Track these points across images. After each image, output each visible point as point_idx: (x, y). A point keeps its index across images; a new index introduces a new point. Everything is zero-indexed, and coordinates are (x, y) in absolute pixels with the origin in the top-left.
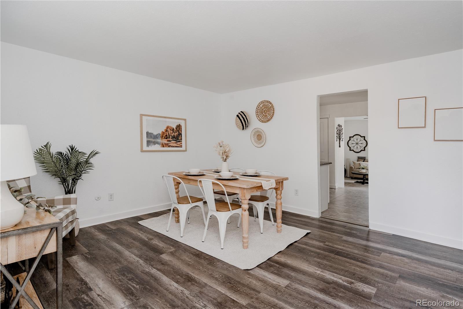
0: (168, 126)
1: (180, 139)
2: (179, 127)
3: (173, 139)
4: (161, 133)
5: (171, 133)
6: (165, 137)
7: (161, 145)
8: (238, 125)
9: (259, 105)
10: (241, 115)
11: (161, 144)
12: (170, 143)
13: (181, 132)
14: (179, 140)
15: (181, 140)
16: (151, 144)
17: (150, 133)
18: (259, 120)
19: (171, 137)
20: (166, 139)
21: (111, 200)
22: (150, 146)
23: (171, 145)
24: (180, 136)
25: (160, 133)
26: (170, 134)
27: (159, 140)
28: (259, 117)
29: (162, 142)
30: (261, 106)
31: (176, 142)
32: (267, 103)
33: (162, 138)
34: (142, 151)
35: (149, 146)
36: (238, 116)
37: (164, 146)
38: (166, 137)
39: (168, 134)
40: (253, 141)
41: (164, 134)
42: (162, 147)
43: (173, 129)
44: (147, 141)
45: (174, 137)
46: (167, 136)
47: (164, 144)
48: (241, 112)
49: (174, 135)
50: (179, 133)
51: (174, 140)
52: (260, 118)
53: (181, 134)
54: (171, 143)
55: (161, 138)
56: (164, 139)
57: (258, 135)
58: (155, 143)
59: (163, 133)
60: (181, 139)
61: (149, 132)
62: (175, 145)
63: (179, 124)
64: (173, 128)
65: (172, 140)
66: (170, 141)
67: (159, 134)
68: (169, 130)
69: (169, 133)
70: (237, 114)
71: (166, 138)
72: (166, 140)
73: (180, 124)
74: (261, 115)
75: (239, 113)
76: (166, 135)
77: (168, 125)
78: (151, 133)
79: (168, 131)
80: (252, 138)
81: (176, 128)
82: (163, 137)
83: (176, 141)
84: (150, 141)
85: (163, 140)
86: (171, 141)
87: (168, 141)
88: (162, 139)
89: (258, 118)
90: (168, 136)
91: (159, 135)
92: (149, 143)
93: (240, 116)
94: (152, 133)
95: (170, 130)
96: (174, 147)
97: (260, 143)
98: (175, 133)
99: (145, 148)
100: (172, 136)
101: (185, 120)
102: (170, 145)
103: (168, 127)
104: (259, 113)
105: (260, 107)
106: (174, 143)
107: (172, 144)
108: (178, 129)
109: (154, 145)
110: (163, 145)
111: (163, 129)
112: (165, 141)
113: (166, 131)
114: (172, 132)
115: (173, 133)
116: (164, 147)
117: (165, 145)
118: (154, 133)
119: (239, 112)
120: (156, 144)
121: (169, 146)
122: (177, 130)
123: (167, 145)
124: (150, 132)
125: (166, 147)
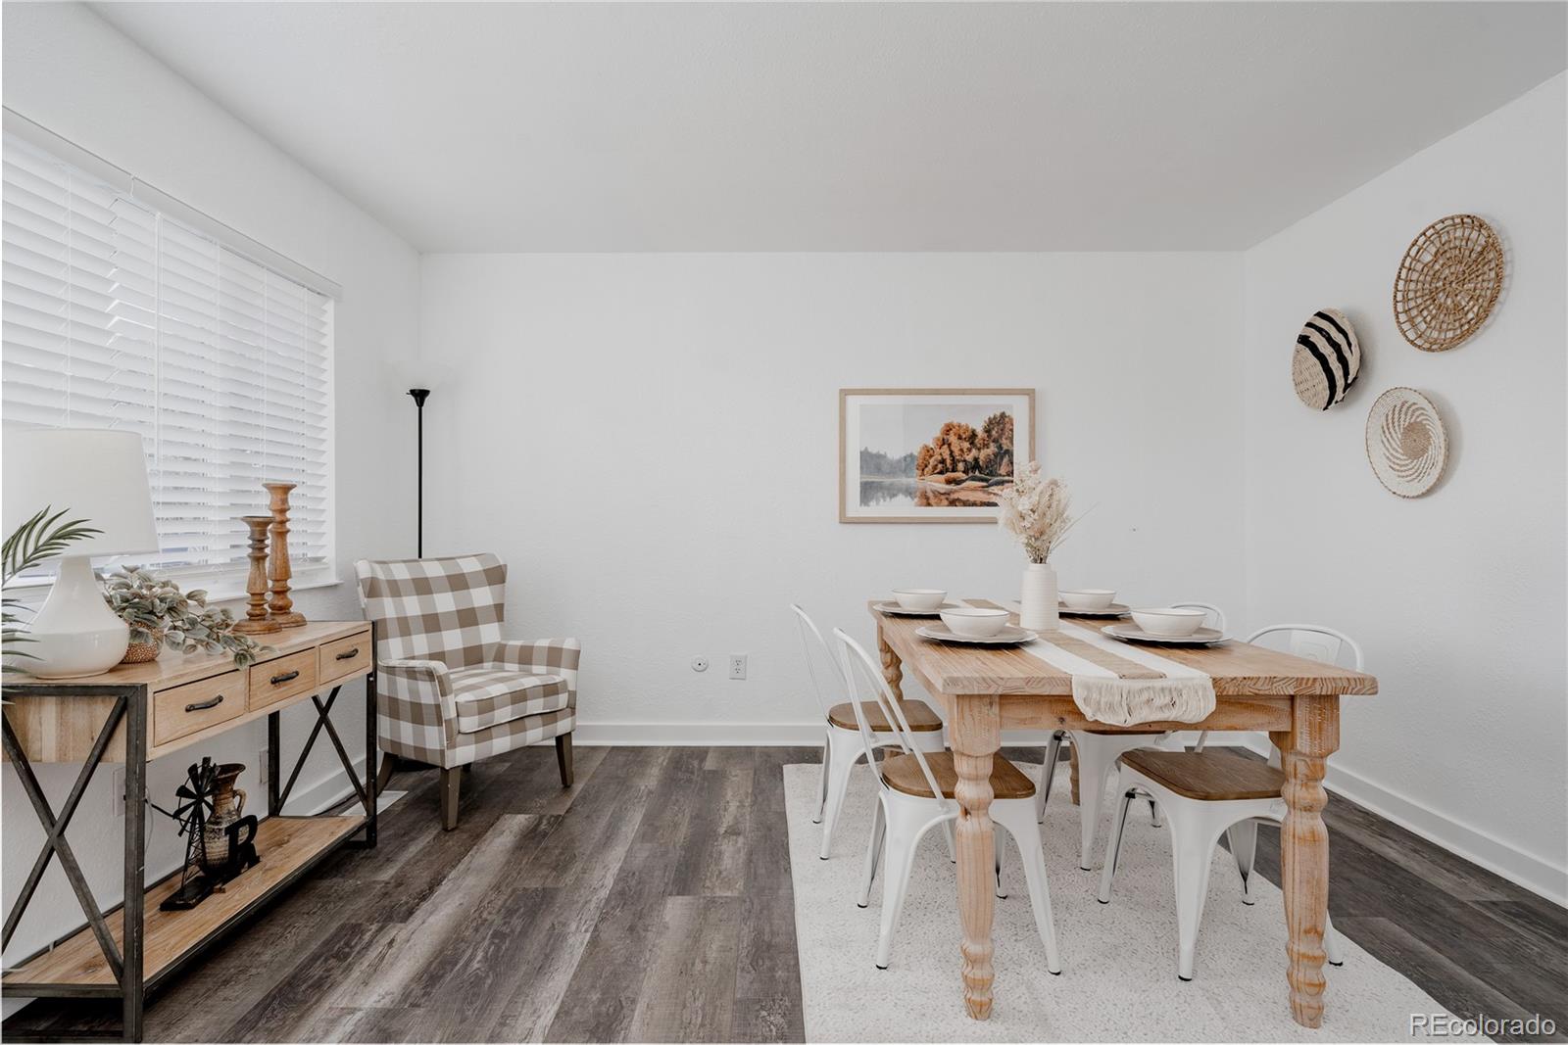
0: (947, 425)
1: (1003, 470)
2: (1000, 425)
3: (971, 474)
4: (920, 453)
5: (962, 450)
6: (935, 467)
7: (916, 500)
8: (1302, 387)
9: (1413, 253)
10: (1320, 330)
11: (918, 494)
12: (956, 491)
13: (1012, 442)
14: (999, 478)
15: (1007, 478)
16: (880, 494)
17: (875, 455)
18: (1412, 342)
19: (961, 466)
20: (938, 473)
21: (738, 676)
22: (873, 503)
23: (963, 496)
24: (1006, 460)
25: (916, 454)
26: (957, 453)
27: (913, 480)
28: (1414, 326)
29: (920, 486)
30: (1427, 258)
31: (985, 484)
32: (1459, 233)
33: (923, 470)
34: (845, 521)
35: (871, 503)
36: (1304, 340)
37: (932, 501)
38: (940, 466)
39: (947, 456)
40: (1382, 465)
41: (931, 456)
42: (921, 505)
43: (974, 435)
44: (861, 483)
45: (975, 465)
46: (943, 461)
47: (930, 494)
48: (1320, 315)
49: (976, 460)
50: (1000, 447)
51: (974, 479)
52: (1423, 326)
53: (1009, 453)
54: (962, 489)
55: (920, 472)
56: (933, 473)
57: (1411, 429)
58: (892, 492)
59: (928, 452)
60: (1011, 473)
61: (870, 450)
62: (980, 496)
63: (998, 414)
64: (973, 432)
65: (964, 476)
66: (958, 482)
67: (911, 455)
68: (952, 438)
69: (951, 452)
70: (1300, 329)
71: (941, 473)
72: (942, 477)
73: (1004, 413)
74: (1425, 313)
75: (1309, 325)
76: (940, 458)
77: (947, 422)
78: (879, 456)
79: (949, 445)
80: (1378, 451)
81: (988, 431)
82: (926, 466)
83: (986, 480)
84: (873, 482)
85: (928, 478)
86: (964, 481)
87: (949, 482)
88: (923, 474)
89: (1404, 333)
90: (948, 462)
91: (908, 459)
92: (868, 491)
93: (1316, 338)
94: (882, 453)
95: (960, 438)
96: (974, 504)
97: (1419, 475)
98: (979, 449)
99: (855, 509)
100: (965, 461)
101: (1030, 393)
102: (958, 499)
103: (948, 429)
104: (1412, 304)
105: (1419, 267)
106: (975, 489)
107: (970, 493)
108: (994, 433)
109: (888, 499)
110: (928, 498)
111: (930, 436)
112: (937, 483)
113: (944, 442)
114: (966, 445)
115: (970, 450)
116: (929, 505)
117: (936, 496)
118: (889, 455)
119: (1310, 317)
120: (894, 495)
121: (953, 503)
122: (989, 436)
123: (943, 497)
124: (873, 450)
125: (938, 505)
